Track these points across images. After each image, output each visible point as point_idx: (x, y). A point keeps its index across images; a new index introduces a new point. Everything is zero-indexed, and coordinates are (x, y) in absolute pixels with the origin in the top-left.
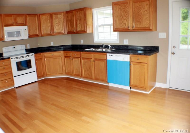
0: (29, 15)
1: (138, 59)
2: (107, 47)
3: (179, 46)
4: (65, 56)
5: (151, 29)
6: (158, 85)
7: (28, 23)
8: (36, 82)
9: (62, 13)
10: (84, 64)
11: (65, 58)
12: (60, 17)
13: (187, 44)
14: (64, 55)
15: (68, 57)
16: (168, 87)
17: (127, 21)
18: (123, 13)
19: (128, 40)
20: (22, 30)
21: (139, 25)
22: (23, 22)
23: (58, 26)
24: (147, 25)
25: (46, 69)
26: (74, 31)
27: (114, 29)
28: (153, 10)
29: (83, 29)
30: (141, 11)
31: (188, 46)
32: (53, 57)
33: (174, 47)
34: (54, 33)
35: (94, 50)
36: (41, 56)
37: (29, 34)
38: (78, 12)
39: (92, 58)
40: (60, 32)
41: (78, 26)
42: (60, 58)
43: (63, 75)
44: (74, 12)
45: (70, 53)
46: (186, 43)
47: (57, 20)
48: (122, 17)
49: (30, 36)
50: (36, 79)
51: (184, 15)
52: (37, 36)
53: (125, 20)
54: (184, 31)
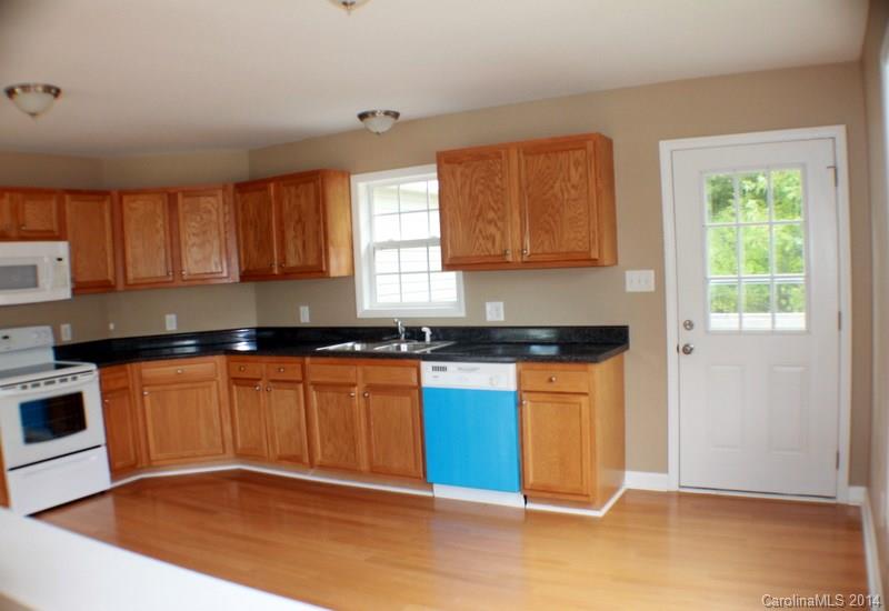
0: (76, 193)
1: (551, 380)
2: (415, 334)
3: (706, 321)
4: (235, 379)
5: (596, 260)
6: (634, 480)
7: (70, 233)
8: (102, 494)
9: (220, 193)
10: (321, 408)
11: (234, 387)
12: (209, 206)
13: (736, 310)
14: (229, 373)
15: (251, 382)
16: (674, 487)
17: (499, 229)
18: (481, 197)
19: (501, 304)
20: (46, 260)
21: (547, 243)
22: (48, 227)
23: (201, 246)
24: (580, 244)
25: (147, 437)
26: (271, 269)
27: (447, 262)
28: (599, 185)
29: (312, 262)
30: (552, 187)
31: (741, 317)
32: (178, 381)
33: (689, 325)
34: (185, 277)
35: (358, 347)
36: (127, 376)
37: (73, 280)
38: (293, 190)
39: (354, 381)
40: (208, 271)
41: (291, 248)
42: (209, 387)
43: (225, 462)
44: (272, 186)
45: (256, 362)
46: (733, 305)
47: (198, 218)
48: (477, 212)
49: (79, 288)
50: (103, 481)
51: (718, 188)
52: (105, 287)
53: (490, 222)
54: (720, 256)
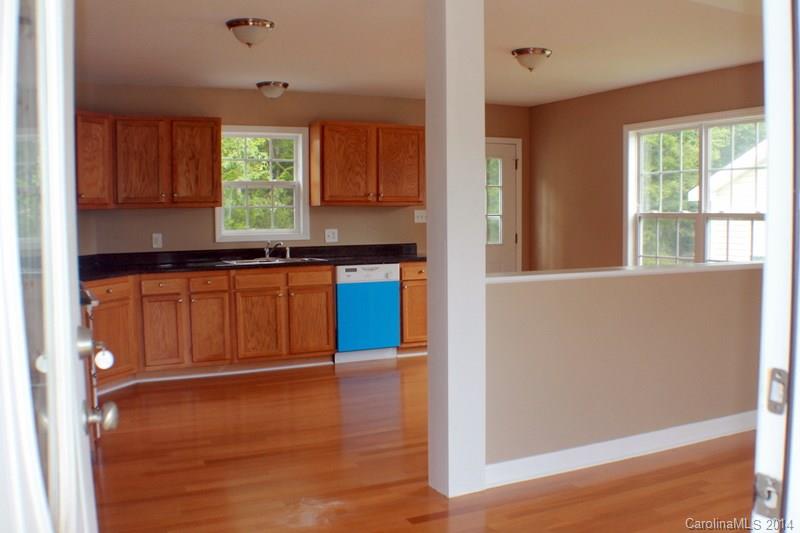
1: (421, 272)
11: (148, 304)
14: (140, 292)
15: (166, 297)
19: (336, 231)
24: (413, 191)
26: (158, 197)
27: (326, 199)
29: (204, 193)
32: (107, 301)
38: (187, 130)
41: (183, 180)
53: (358, 174)
